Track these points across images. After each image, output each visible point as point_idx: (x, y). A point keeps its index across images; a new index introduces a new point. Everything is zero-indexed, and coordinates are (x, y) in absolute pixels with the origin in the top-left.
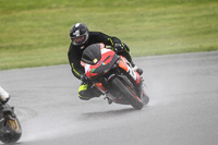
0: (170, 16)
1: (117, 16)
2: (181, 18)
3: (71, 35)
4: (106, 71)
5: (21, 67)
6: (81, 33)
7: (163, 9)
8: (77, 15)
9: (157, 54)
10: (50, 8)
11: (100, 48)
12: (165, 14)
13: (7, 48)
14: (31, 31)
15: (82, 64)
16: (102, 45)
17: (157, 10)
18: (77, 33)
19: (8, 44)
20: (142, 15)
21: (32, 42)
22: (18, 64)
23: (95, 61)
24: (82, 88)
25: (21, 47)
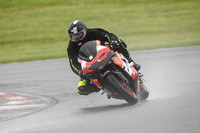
0: (180, 12)
1: (132, 12)
2: (191, 14)
3: (70, 32)
4: (101, 68)
5: (43, 59)
6: (79, 30)
7: (173, 5)
8: (95, 11)
9: (168, 47)
10: (70, 4)
11: (96, 45)
12: (175, 9)
13: (31, 41)
14: (53, 26)
15: (79, 60)
16: (98, 42)
17: (168, 6)
18: (75, 30)
19: (32, 38)
20: (155, 11)
21: (53, 36)
22: (40, 56)
23: (91, 58)
24: (81, 83)
25: (44, 41)
